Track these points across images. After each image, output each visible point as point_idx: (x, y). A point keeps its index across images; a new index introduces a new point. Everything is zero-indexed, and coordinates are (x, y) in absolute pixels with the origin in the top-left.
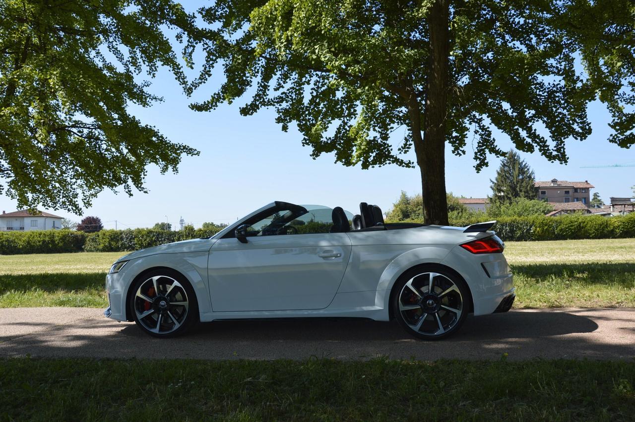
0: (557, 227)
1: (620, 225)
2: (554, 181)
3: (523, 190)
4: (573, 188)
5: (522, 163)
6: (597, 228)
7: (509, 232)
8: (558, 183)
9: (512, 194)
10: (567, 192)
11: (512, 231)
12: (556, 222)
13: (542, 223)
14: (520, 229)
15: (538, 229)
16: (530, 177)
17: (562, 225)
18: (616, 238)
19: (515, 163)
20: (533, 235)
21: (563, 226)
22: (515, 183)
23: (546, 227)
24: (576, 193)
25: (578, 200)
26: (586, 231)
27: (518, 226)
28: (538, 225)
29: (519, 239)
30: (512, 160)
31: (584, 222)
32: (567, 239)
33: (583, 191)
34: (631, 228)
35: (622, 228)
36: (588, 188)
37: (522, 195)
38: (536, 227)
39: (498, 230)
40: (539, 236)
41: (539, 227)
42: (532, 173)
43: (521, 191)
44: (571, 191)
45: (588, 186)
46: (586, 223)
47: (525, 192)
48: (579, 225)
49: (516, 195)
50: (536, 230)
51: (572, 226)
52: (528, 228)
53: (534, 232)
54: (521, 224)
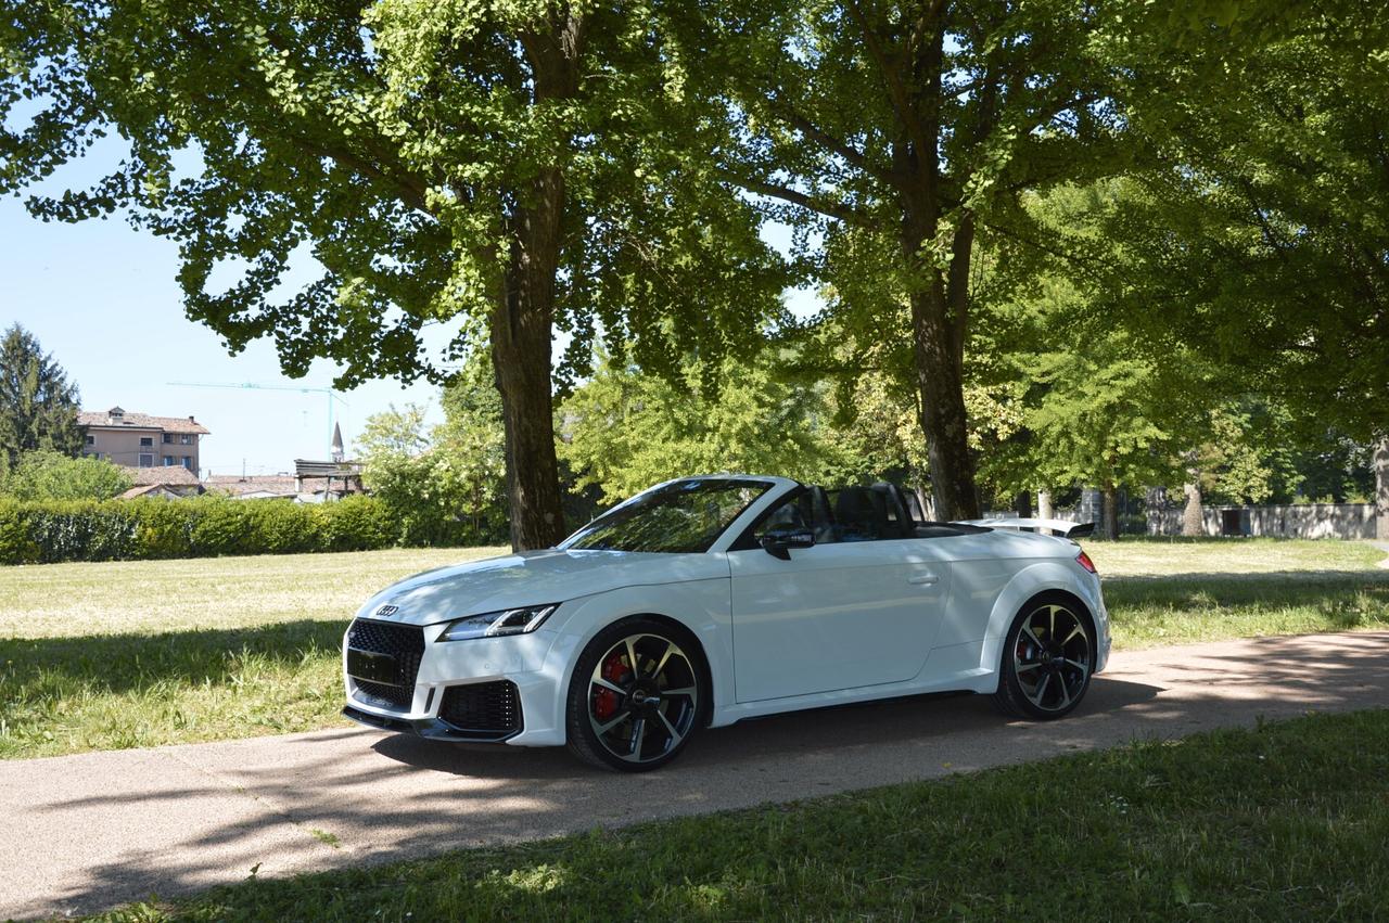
0: (194, 527)
1: (332, 523)
2: (116, 413)
3: (51, 431)
4: (161, 431)
5: (45, 362)
6: (284, 529)
7: (73, 538)
8: (125, 419)
9: (18, 441)
10: (146, 442)
11: (83, 536)
12: (194, 513)
13: (160, 515)
14: (104, 530)
15: (150, 531)
16: (66, 400)
17: (207, 522)
18: (322, 552)
19: (26, 361)
20: (136, 545)
21: (208, 525)
22: (27, 413)
23: (169, 527)
24: (167, 446)
25: (171, 461)
26: (261, 537)
27: (99, 523)
28: (149, 522)
29: (101, 556)
30: (20, 352)
31: (257, 516)
32: (215, 556)
33: (185, 441)
34: (353, 529)
35: (337, 529)
36: (196, 435)
37: (47, 443)
38: (145, 527)
39: (46, 533)
40: (152, 547)
41: (153, 526)
42: (73, 390)
43: (43, 433)
44: (156, 440)
45: (195, 430)
46: (260, 518)
47: (54, 437)
48: (246, 523)
49: (31, 444)
50: (144, 532)
51: (229, 524)
52: (126, 527)
53: (140, 538)
54: (108, 519)
